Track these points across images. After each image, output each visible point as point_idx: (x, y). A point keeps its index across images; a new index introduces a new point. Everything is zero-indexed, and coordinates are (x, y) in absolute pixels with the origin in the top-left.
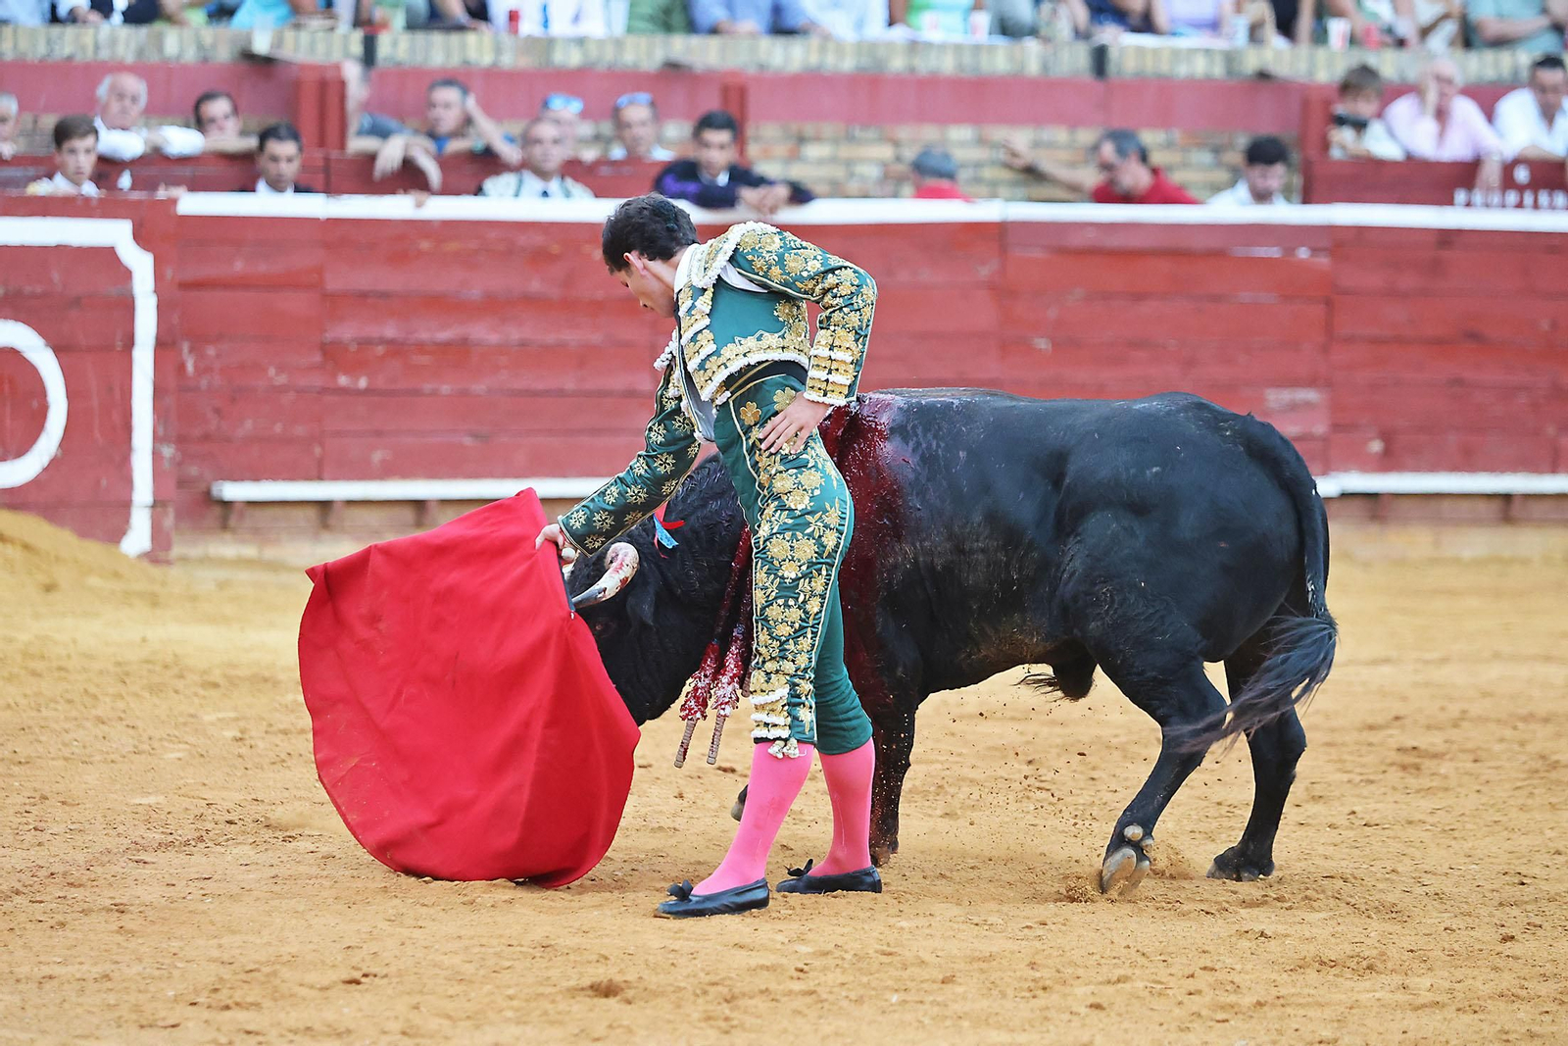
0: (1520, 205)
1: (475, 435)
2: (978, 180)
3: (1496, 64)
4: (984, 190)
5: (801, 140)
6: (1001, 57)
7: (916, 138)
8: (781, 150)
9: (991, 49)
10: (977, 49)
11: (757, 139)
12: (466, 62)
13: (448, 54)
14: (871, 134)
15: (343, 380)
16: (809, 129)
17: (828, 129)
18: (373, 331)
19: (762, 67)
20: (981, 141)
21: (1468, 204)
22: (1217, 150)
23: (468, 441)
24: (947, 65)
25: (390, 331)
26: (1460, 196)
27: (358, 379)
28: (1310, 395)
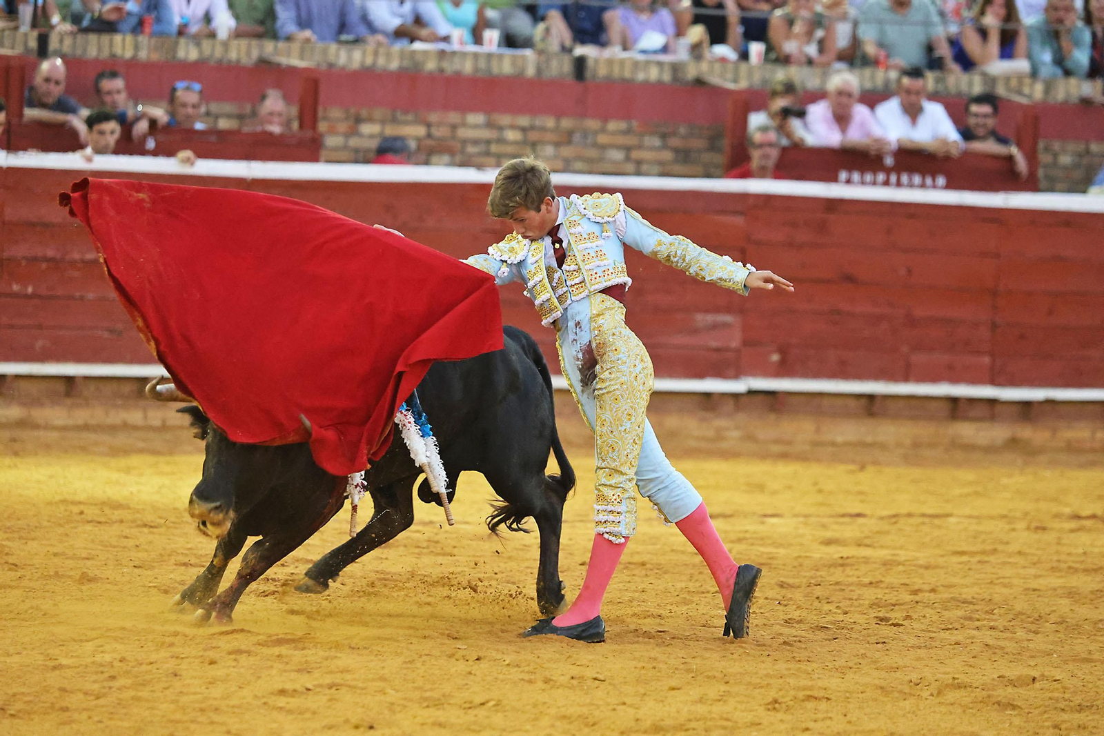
0: (886, 183)
1: (111, 331)
2: (488, 154)
3: (873, 78)
4: (492, 160)
5: (358, 120)
6: (506, 63)
7: (443, 121)
8: (342, 127)
9: (500, 57)
10: (489, 56)
11: (325, 118)
12: (113, 56)
13: (100, 49)
14: (410, 117)
15: (16, 288)
16: (364, 113)
17: (378, 113)
18: (39, 251)
19: (331, 65)
20: (490, 125)
21: (848, 181)
22: (664, 136)
23: (106, 335)
24: (468, 67)
25: (50, 253)
26: (843, 175)
27: (26, 287)
28: (728, 318)
